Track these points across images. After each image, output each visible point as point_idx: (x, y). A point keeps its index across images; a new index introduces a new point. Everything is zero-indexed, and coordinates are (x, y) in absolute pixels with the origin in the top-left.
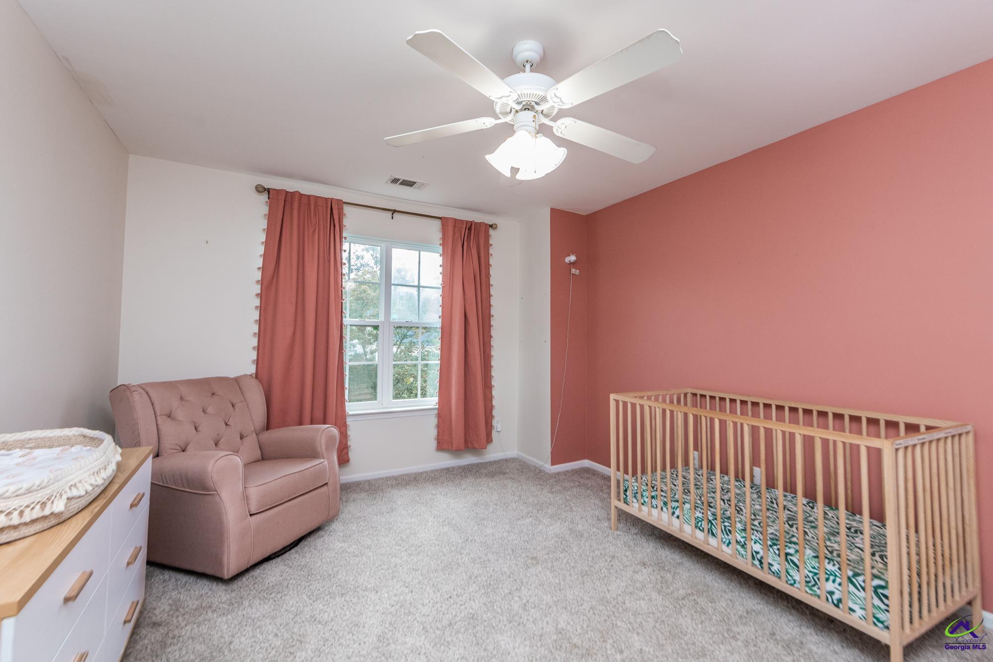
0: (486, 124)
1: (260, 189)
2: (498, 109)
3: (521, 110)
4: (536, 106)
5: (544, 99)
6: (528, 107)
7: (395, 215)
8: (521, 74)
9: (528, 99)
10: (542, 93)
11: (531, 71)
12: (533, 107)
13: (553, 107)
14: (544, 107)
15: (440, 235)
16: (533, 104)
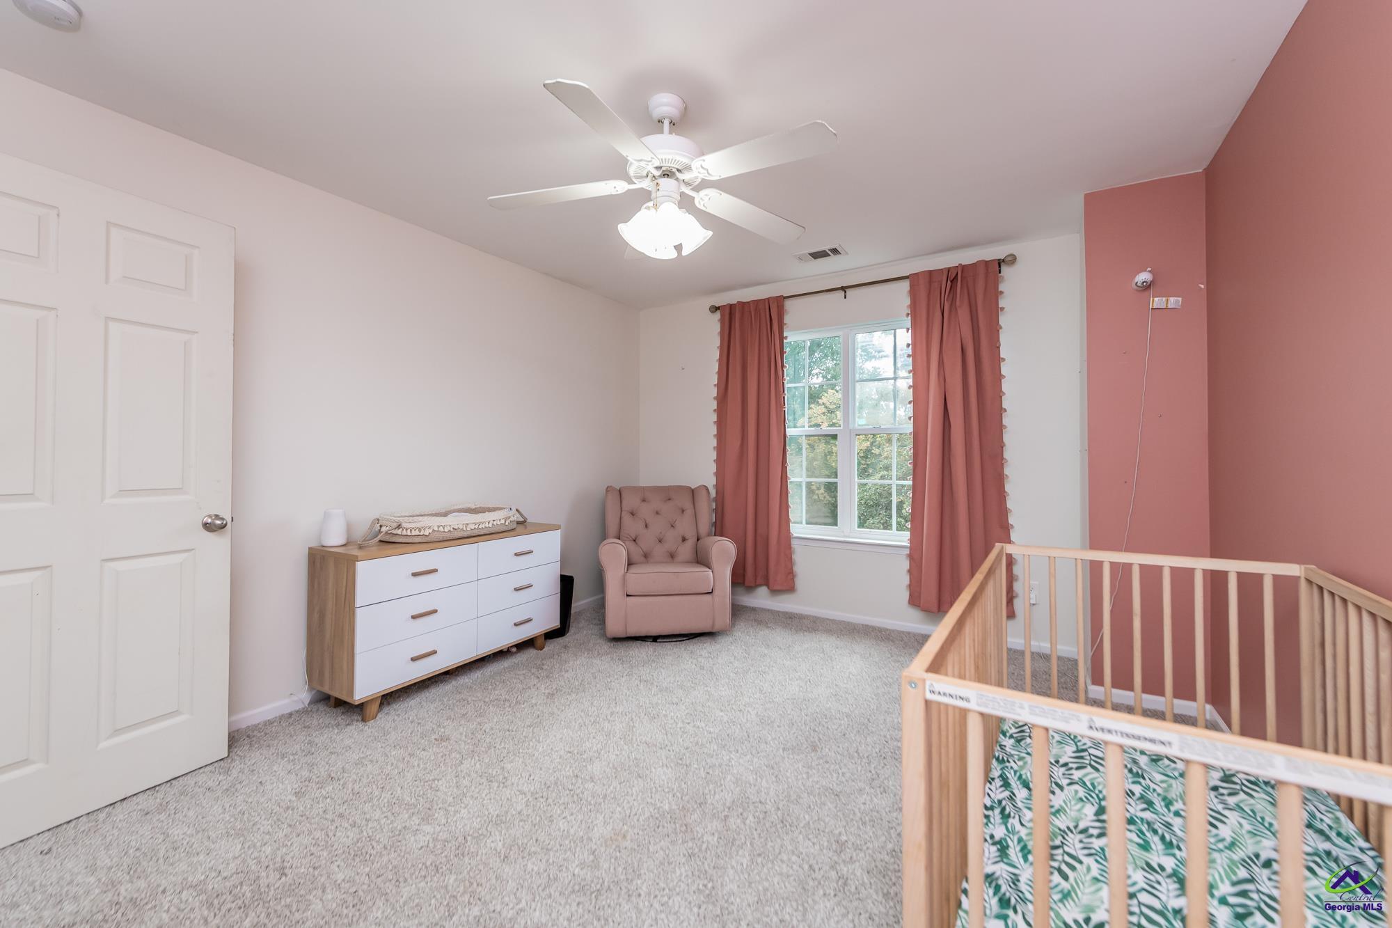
0: (617, 189)
1: (714, 309)
2: (632, 171)
3: (660, 176)
4: (677, 173)
5: (688, 168)
6: (667, 174)
7: (849, 292)
8: (659, 136)
9: (669, 165)
10: (685, 161)
11: (670, 133)
12: (673, 174)
13: (697, 177)
14: (686, 176)
15: (908, 301)
16: (674, 170)
